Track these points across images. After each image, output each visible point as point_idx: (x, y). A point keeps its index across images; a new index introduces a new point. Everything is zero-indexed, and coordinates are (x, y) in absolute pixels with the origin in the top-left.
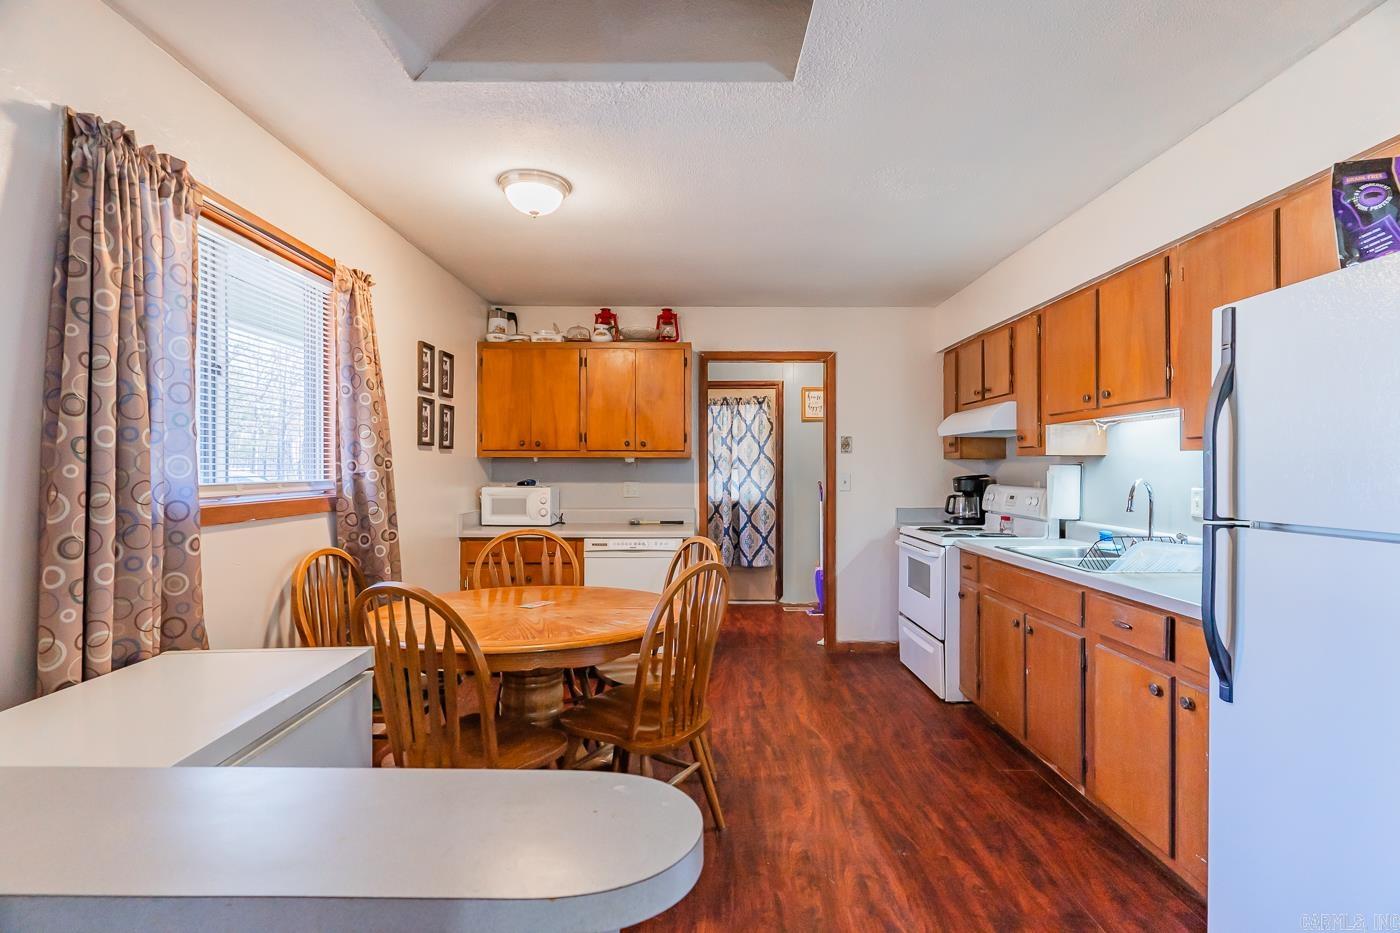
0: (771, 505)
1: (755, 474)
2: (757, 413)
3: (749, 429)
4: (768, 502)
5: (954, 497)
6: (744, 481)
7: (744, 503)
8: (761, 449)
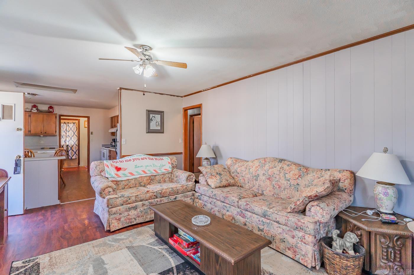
0: (77, 145)
1: (72, 139)
2: (73, 125)
3: (71, 129)
4: (76, 145)
5: (112, 142)
6: (70, 140)
7: (70, 145)
8: (74, 133)
